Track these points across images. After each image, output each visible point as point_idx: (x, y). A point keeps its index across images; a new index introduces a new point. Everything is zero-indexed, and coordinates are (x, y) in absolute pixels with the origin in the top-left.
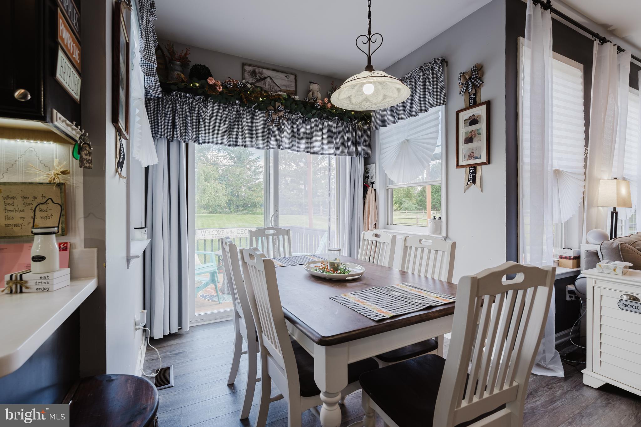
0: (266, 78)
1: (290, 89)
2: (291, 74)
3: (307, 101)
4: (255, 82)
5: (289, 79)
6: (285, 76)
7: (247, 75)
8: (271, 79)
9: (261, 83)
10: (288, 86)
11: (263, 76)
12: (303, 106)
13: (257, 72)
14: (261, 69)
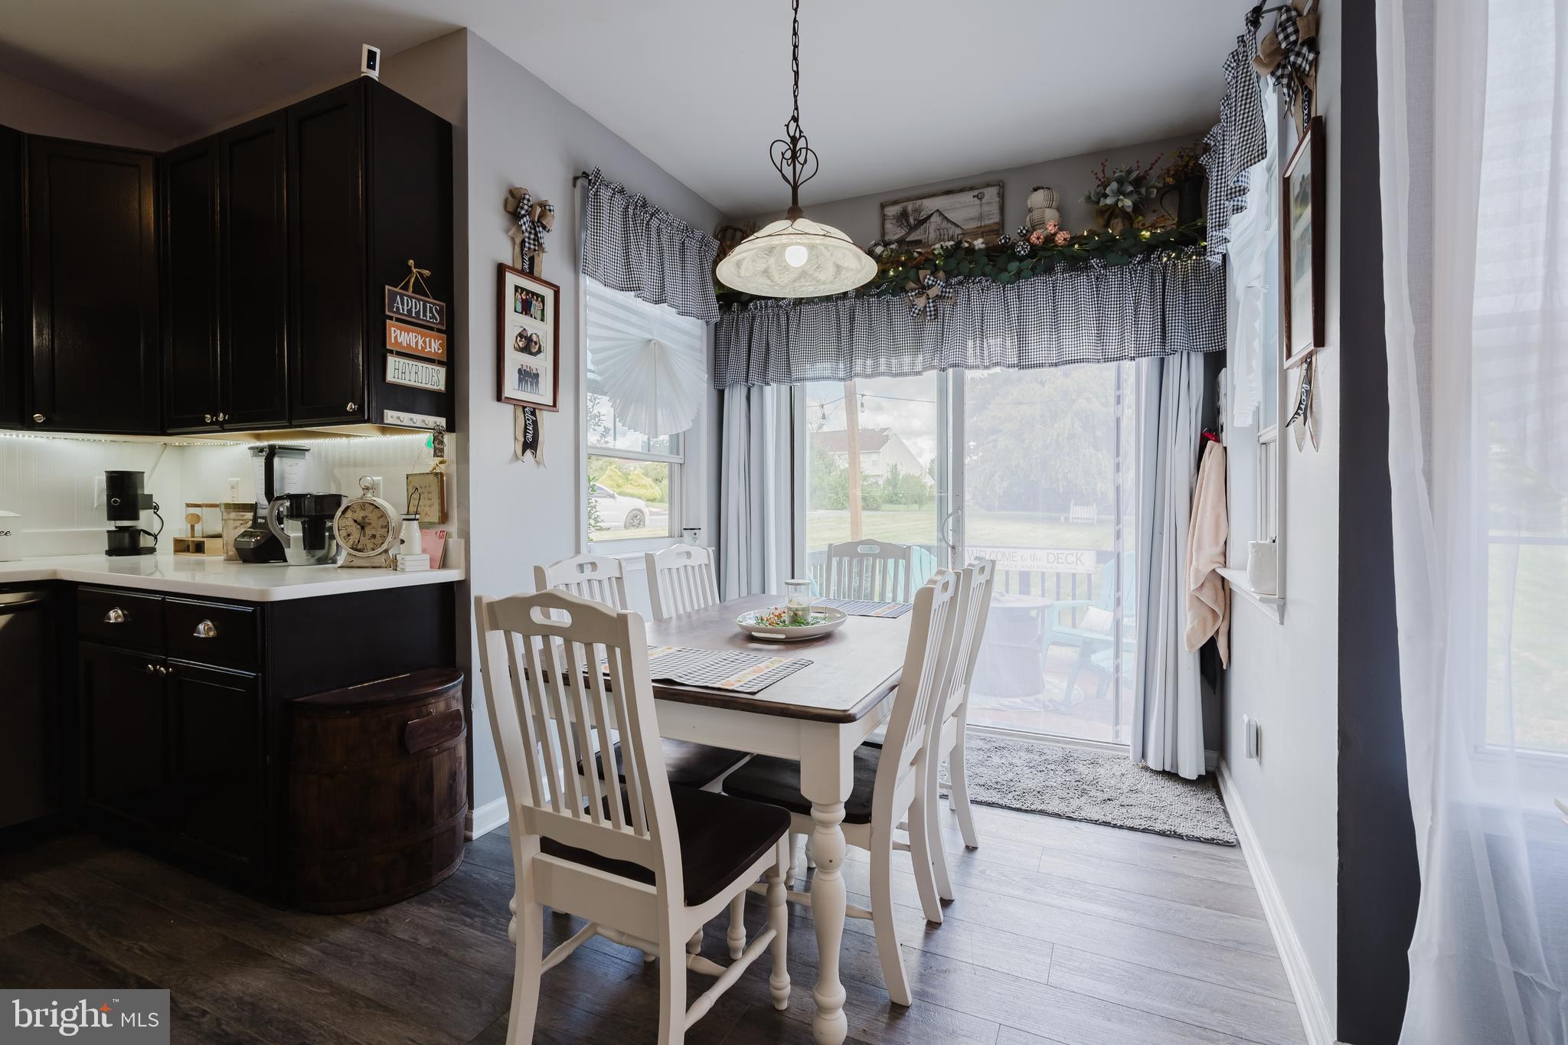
0: (929, 217)
1: (987, 222)
2: (989, 185)
3: (1002, 244)
4: (908, 233)
5: (984, 201)
6: (974, 197)
7: (890, 226)
8: (941, 214)
9: (918, 232)
10: (981, 218)
11: (923, 215)
12: (990, 260)
13: (911, 212)
14: (919, 202)
